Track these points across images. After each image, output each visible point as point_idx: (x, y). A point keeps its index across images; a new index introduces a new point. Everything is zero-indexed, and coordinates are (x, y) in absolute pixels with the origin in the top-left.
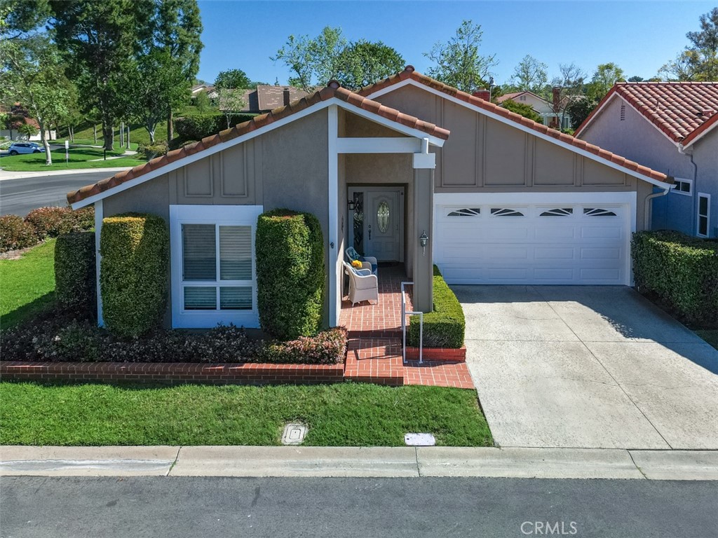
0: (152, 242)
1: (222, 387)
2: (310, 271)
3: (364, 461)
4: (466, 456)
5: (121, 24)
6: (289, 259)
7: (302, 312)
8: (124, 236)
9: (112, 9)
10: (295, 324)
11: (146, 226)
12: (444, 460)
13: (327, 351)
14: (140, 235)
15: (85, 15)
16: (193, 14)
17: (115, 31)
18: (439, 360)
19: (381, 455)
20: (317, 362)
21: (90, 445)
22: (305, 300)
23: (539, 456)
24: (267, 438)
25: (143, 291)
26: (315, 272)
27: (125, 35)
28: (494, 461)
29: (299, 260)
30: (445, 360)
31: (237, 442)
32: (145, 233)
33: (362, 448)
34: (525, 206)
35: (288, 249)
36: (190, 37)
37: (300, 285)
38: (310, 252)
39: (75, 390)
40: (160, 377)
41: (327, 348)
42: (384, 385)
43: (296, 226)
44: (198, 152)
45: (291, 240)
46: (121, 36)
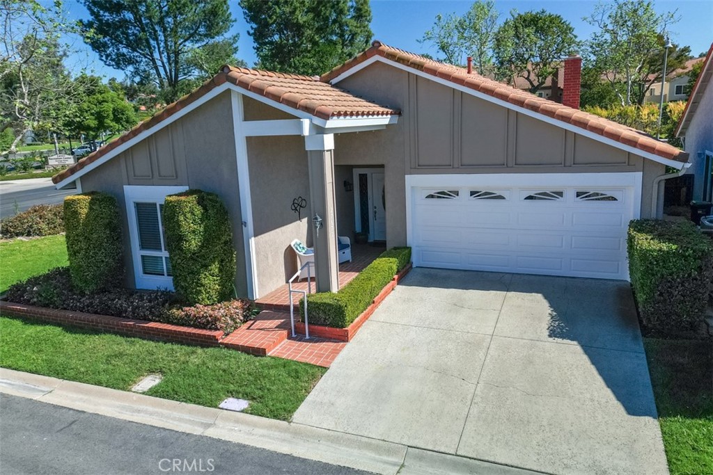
0: (97, 216)
1: (128, 339)
2: (202, 247)
3: (176, 414)
4: (255, 425)
5: (305, 22)
6: (181, 235)
7: (197, 283)
8: (74, 211)
9: (295, 9)
10: (192, 293)
11: (92, 203)
12: (236, 425)
13: (210, 319)
14: (86, 211)
15: (275, 18)
16: (362, 5)
17: (298, 29)
18: (326, 338)
19: (190, 412)
20: (204, 328)
21: (13, 369)
22: (199, 273)
23: (318, 436)
24: (122, 383)
25: (92, 257)
26: (208, 248)
27: (308, 32)
28: (276, 433)
29: (191, 236)
30: (331, 338)
31: (99, 383)
32: (91, 209)
33: (183, 403)
34: (508, 189)
35: (179, 226)
36: (360, 27)
37: (192, 258)
38: (202, 229)
39: (39, 328)
40: (94, 325)
41: (211, 316)
42: (248, 354)
43: (186, 206)
44: (130, 139)
45: (181, 218)
46: (303, 33)
